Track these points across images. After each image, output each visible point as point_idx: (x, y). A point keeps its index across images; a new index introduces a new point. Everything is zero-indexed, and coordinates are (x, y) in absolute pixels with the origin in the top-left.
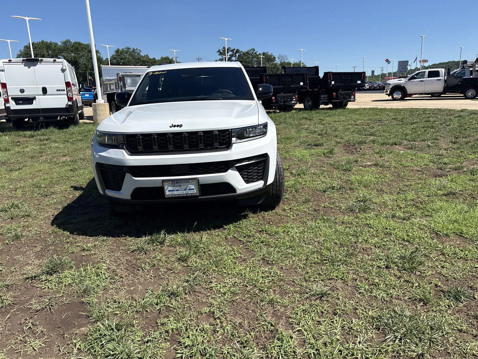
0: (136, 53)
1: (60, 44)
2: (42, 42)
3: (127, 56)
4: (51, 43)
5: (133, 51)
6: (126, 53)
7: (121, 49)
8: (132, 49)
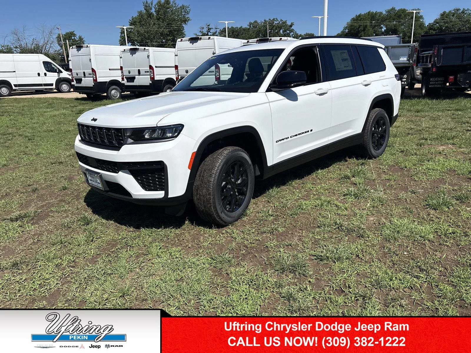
0: (465, 14)
1: (384, 13)
2: (368, 12)
3: (454, 19)
4: (376, 14)
5: (463, 12)
6: (453, 16)
7: (447, 11)
8: (462, 10)
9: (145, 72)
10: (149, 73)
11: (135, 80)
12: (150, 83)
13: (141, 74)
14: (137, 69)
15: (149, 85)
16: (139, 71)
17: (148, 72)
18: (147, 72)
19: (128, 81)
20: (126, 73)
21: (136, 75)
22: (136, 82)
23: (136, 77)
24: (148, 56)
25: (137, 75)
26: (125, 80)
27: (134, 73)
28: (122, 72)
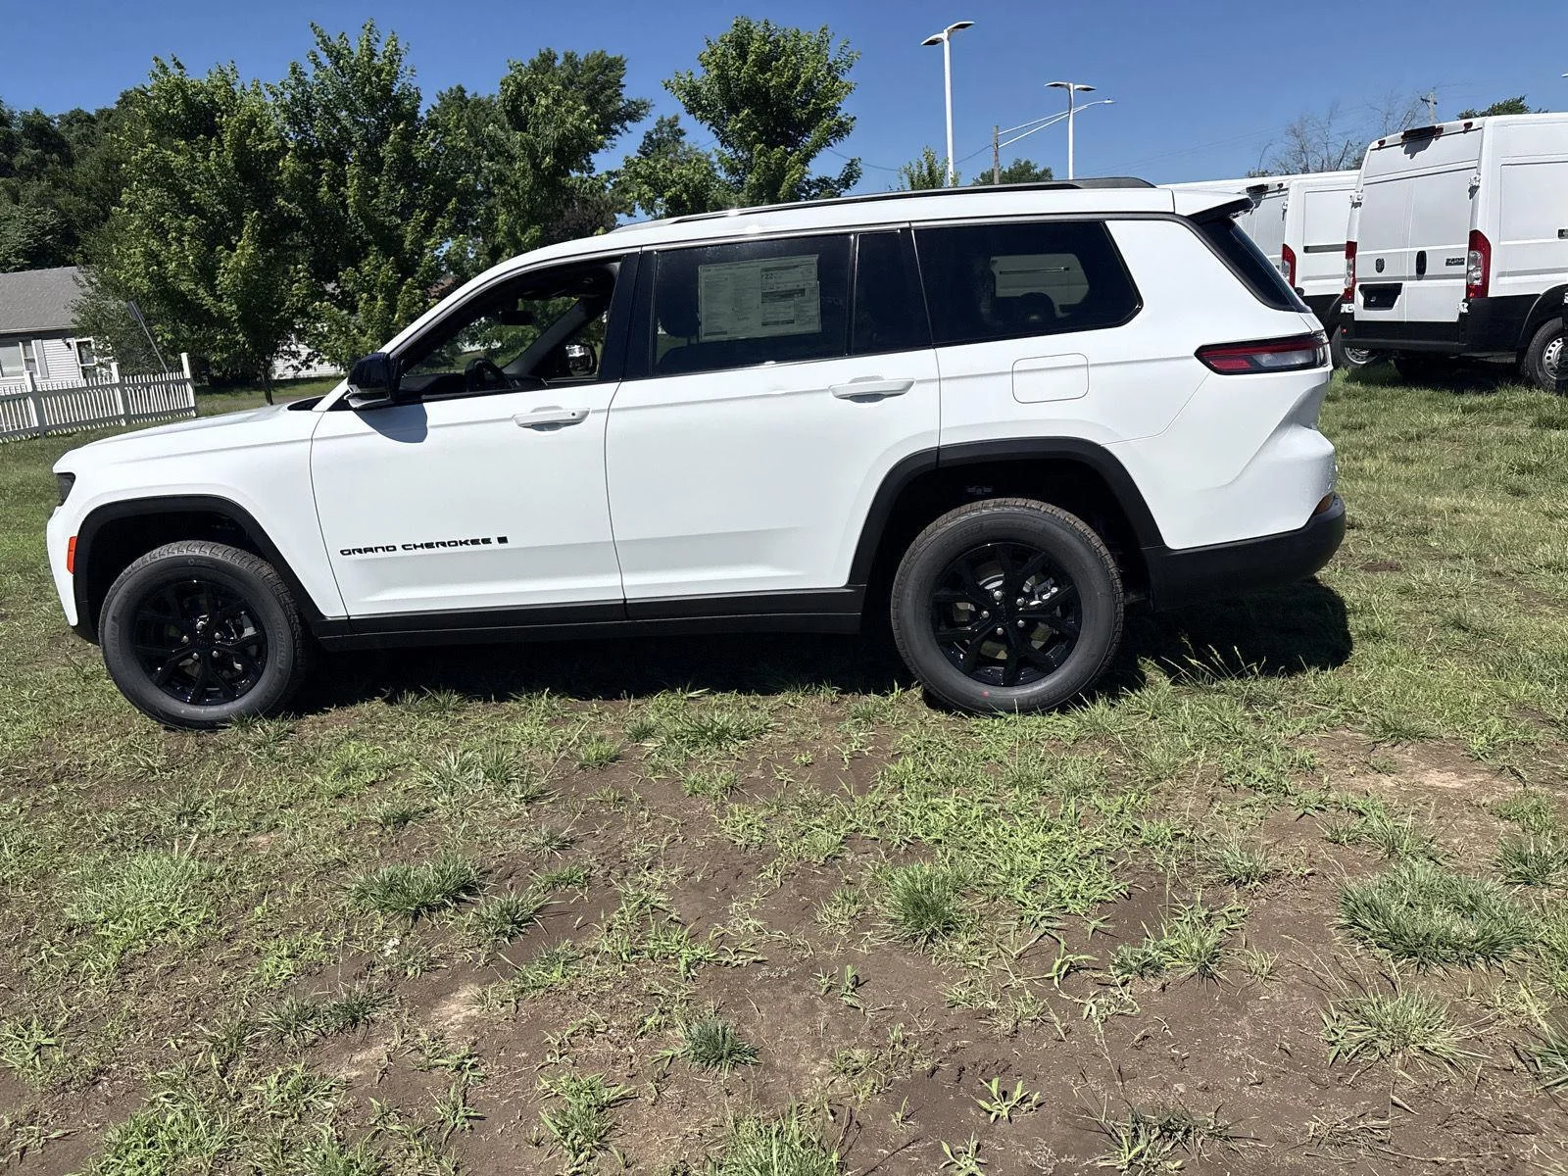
9: (1448, 263)
10: (1462, 269)
11: (1399, 297)
12: (1462, 315)
13: (1427, 273)
14: (1412, 249)
15: (1455, 319)
16: (1421, 258)
17: (1460, 262)
18: (1457, 264)
19: (1367, 305)
20: (1366, 272)
21: (1404, 278)
22: (1403, 311)
23: (1406, 284)
24: (1473, 190)
25: (1411, 278)
26: (1359, 298)
27: (1400, 267)
28: (1352, 267)
